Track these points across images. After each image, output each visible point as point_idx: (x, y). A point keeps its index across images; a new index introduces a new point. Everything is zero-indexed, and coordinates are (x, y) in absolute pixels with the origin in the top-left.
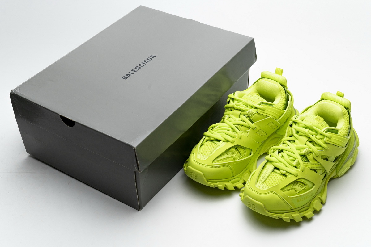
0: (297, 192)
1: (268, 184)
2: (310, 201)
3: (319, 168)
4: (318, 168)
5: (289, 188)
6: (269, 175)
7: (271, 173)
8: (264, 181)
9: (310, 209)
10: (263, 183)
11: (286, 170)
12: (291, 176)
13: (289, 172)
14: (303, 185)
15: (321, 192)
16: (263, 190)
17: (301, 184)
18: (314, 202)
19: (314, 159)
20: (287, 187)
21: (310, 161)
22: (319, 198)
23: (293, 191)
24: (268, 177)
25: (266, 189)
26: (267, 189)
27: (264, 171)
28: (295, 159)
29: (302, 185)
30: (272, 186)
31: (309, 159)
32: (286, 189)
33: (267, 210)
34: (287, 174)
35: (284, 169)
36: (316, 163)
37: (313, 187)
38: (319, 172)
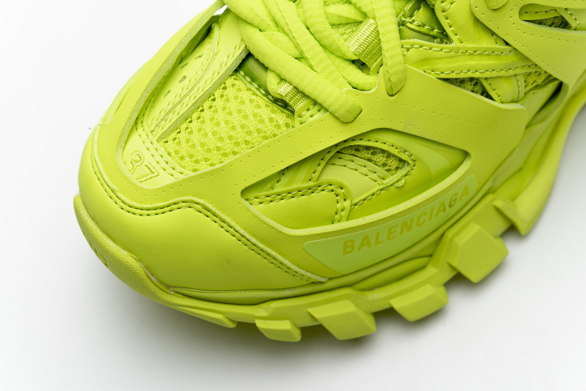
0: (347, 204)
1: (184, 149)
2: (440, 232)
3: (503, 73)
4: (495, 74)
5: (299, 180)
6: (210, 95)
7: (221, 84)
8: (175, 128)
9: (431, 271)
10: (158, 140)
11: (296, 82)
12: (319, 116)
13: (307, 92)
14: (393, 163)
15: (521, 169)
16: (145, 185)
17: (380, 158)
18: (457, 234)
19: (477, 21)
20: (284, 179)
21: (449, 31)
22: (498, 210)
23: (321, 198)
24: (198, 106)
25: (165, 179)
26: (172, 180)
27: (194, 65)
28: (365, 15)
29: (384, 165)
30: (204, 167)
31: (445, 23)
32: (279, 188)
33: (169, 287)
34: (299, 105)
35: (285, 74)
36: (488, 43)
37: (455, 168)
38: (502, 89)
